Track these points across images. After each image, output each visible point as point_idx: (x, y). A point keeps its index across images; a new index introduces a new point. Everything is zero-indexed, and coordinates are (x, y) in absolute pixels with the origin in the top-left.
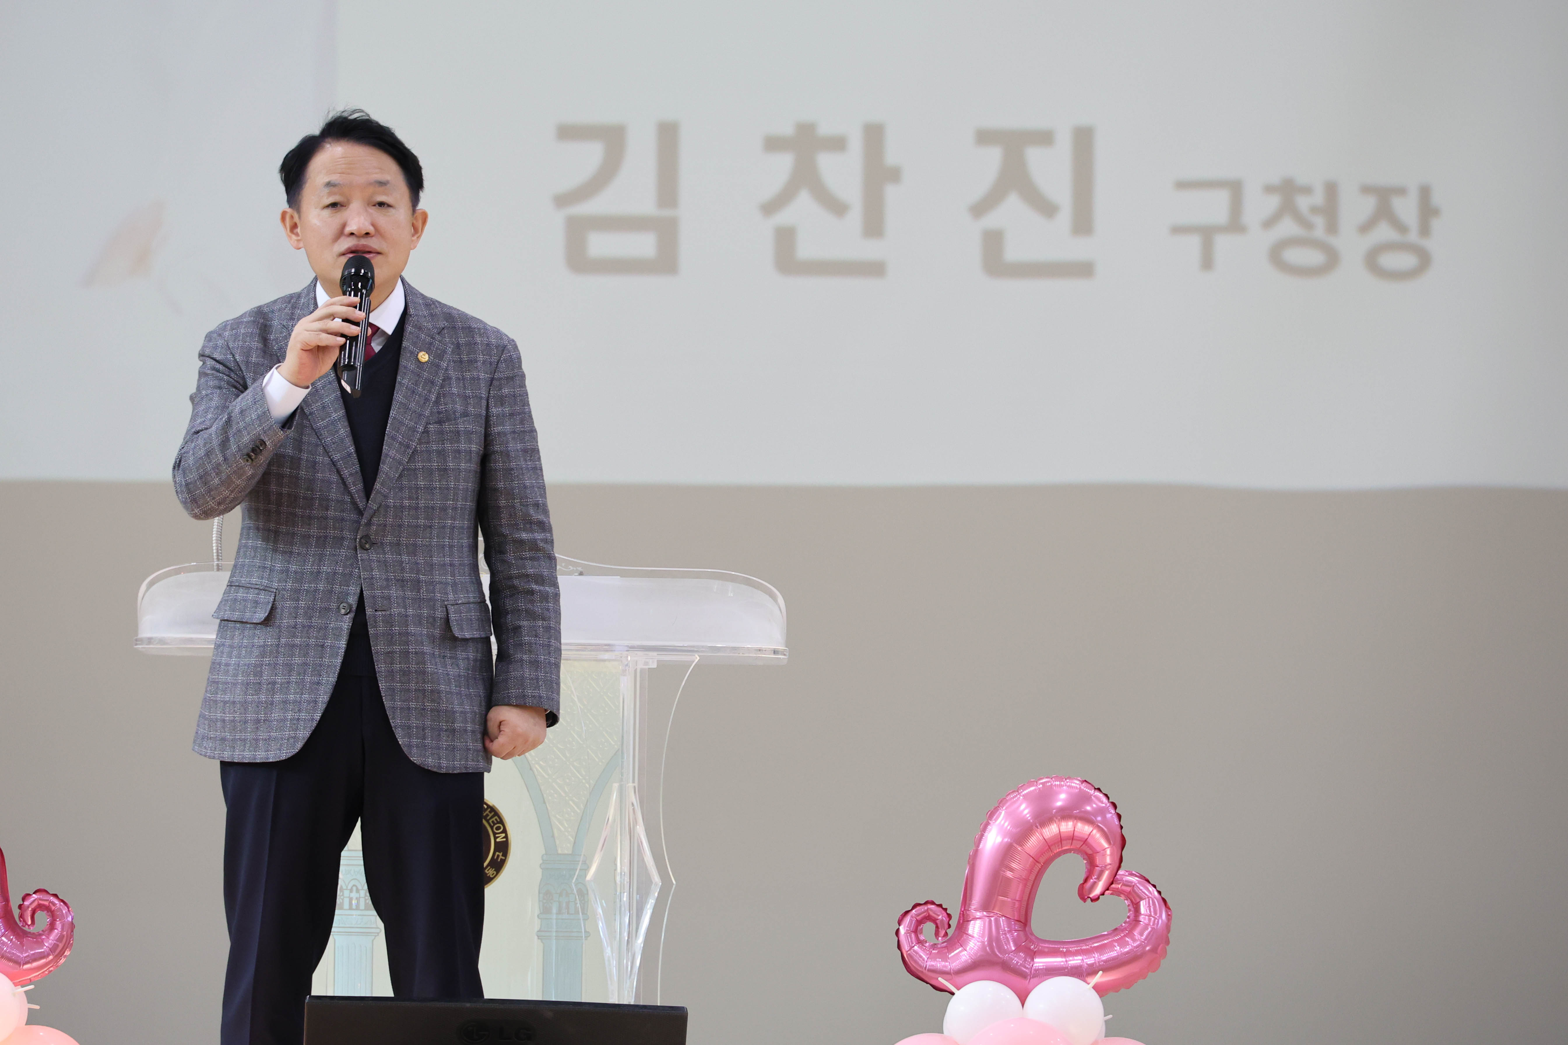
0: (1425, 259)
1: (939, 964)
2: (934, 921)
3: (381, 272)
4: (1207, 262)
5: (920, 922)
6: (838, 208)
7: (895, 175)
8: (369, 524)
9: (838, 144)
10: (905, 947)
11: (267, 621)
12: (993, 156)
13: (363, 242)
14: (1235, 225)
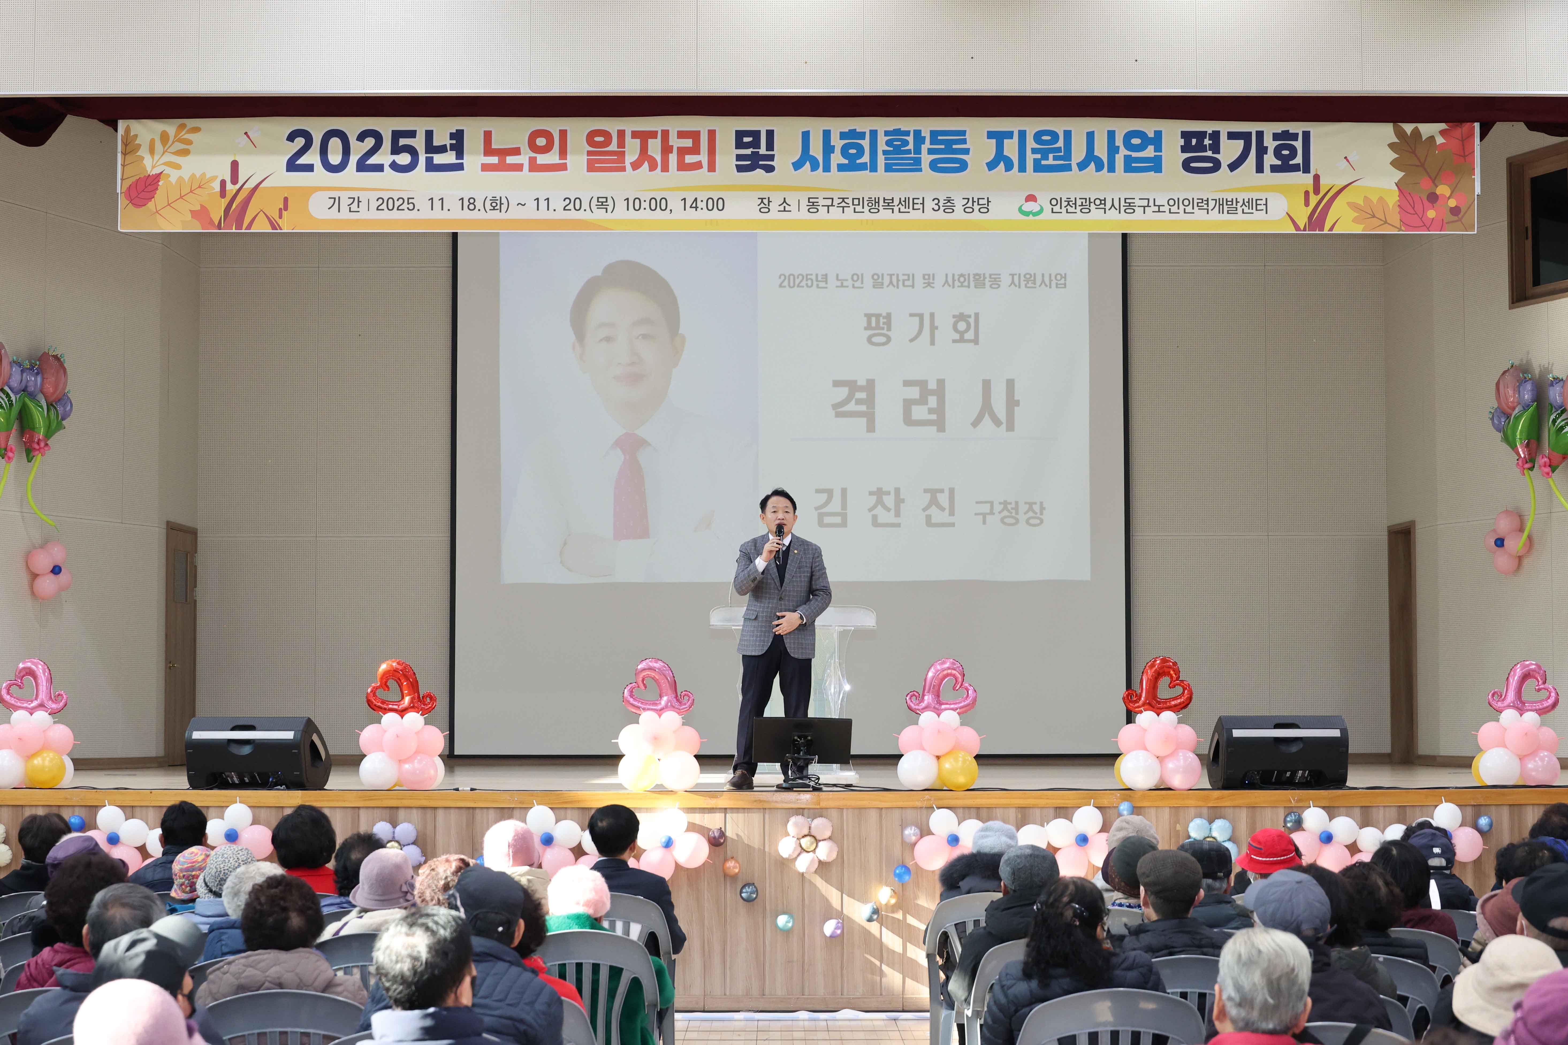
0: (1042, 521)
1: (917, 707)
2: (916, 696)
3: (786, 529)
4: (984, 522)
5: (911, 696)
6: (888, 510)
7: (903, 501)
8: (782, 594)
9: (888, 493)
10: (908, 703)
11: (756, 619)
12: (928, 496)
13: (782, 521)
14: (992, 513)
